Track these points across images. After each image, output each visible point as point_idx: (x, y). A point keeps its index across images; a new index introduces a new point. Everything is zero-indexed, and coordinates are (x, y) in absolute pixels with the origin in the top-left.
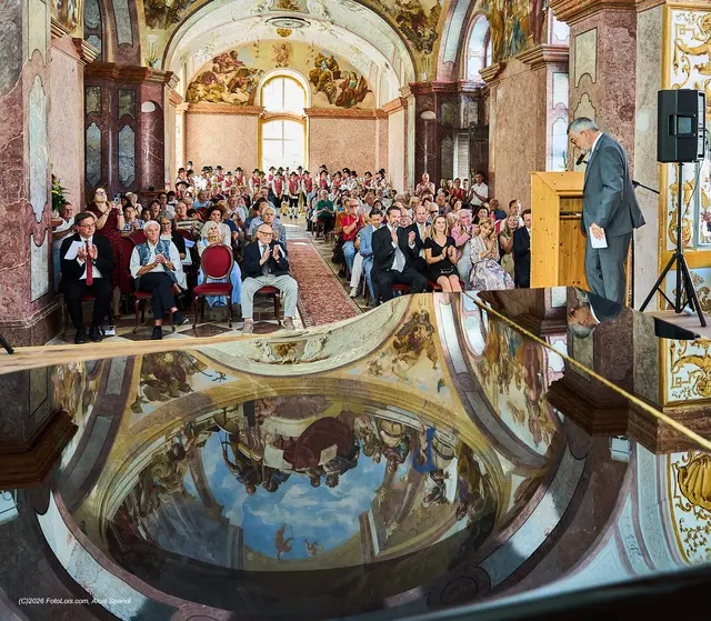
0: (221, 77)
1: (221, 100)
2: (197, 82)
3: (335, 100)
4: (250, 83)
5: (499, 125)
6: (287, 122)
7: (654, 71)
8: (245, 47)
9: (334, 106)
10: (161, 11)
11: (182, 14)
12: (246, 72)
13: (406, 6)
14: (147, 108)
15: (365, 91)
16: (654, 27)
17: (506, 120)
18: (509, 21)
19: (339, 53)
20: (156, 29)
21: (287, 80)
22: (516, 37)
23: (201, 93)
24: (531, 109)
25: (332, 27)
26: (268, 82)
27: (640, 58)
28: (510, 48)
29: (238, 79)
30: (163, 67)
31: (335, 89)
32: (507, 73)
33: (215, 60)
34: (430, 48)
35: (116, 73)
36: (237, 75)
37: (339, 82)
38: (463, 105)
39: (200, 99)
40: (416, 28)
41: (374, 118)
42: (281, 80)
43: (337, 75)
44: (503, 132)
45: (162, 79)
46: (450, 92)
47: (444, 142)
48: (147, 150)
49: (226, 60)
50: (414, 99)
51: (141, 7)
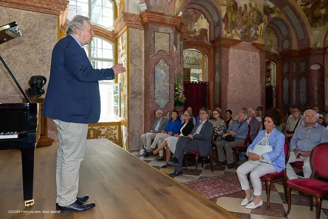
20: (318, 27)
30: (324, 45)
51: (306, 20)
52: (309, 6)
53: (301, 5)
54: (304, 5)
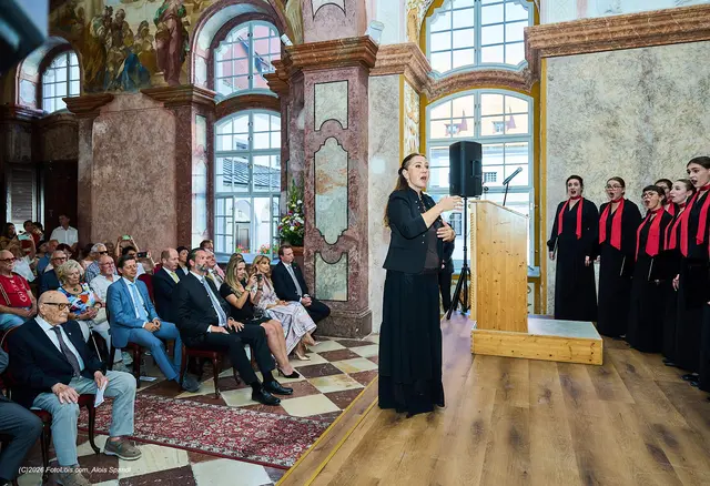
7: (391, 125)
16: (390, 91)
18: (115, 52)
22: (130, 69)
24: (164, 148)
27: (373, 113)
28: (119, 80)
38: (14, 136)
44: (109, 169)
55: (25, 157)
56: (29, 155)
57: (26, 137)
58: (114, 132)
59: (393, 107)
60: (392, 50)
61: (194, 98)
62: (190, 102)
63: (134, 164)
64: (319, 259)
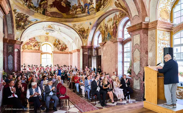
0: (31, 44)
1: (31, 49)
2: (25, 44)
3: (59, 50)
4: (39, 45)
5: (104, 55)
6: (48, 54)
7: (154, 44)
8: (38, 36)
9: (59, 51)
10: (20, 26)
11: (26, 27)
12: (38, 43)
13: (81, 28)
14: (16, 50)
15: (66, 47)
16: (153, 34)
17: (106, 54)
18: (106, 33)
19: (61, 39)
20: (19, 30)
21: (47, 45)
22: (109, 36)
23: (26, 47)
24: (113, 52)
25: (61, 33)
26: (43, 45)
27: (149, 41)
28: (107, 39)
29: (36, 44)
30: (20, 40)
31: (59, 47)
32: (106, 44)
33: (30, 39)
34: (86, 38)
35: (8, 41)
36: (35, 43)
37: (60, 45)
38: (93, 51)
39: (26, 49)
40: (83, 34)
41: (68, 54)
42: (46, 45)
43: (60, 44)
44: (105, 57)
45: (20, 43)
46: (91, 48)
47: (89, 59)
48: (16, 61)
49: (32, 40)
50: (82, 49)
51: (15, 25)
52: (18, 19)
53: (16, 17)
54: (17, 17)
55: (95, 55)
56: (96, 54)
57: (96, 51)
58: (106, 49)
59: (154, 38)
60: (152, 23)
61: (118, 41)
62: (117, 42)
63: (109, 56)
64: (134, 79)
